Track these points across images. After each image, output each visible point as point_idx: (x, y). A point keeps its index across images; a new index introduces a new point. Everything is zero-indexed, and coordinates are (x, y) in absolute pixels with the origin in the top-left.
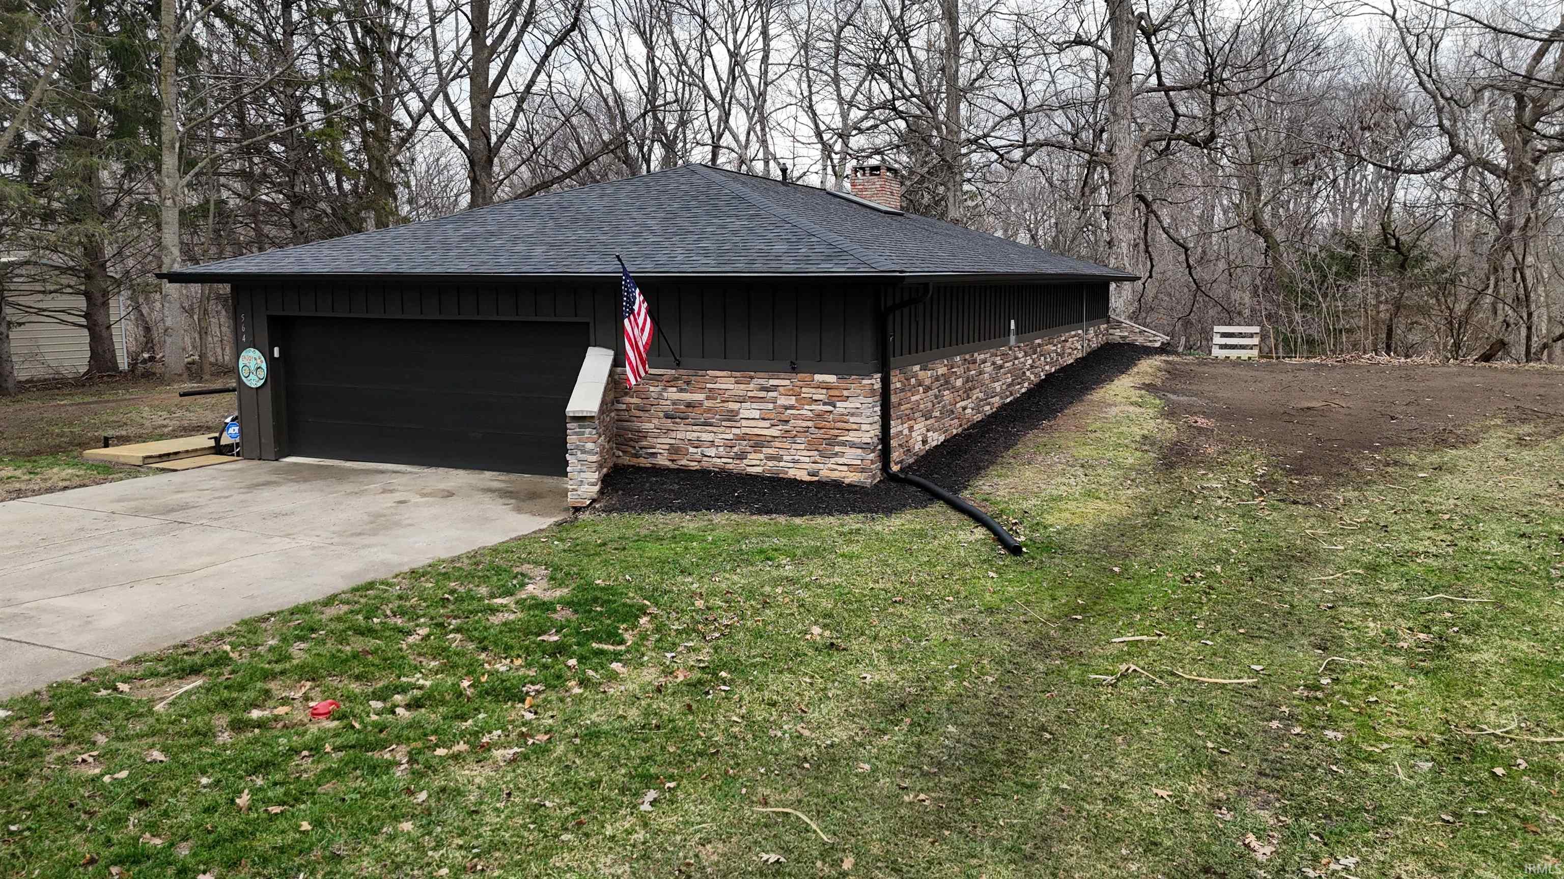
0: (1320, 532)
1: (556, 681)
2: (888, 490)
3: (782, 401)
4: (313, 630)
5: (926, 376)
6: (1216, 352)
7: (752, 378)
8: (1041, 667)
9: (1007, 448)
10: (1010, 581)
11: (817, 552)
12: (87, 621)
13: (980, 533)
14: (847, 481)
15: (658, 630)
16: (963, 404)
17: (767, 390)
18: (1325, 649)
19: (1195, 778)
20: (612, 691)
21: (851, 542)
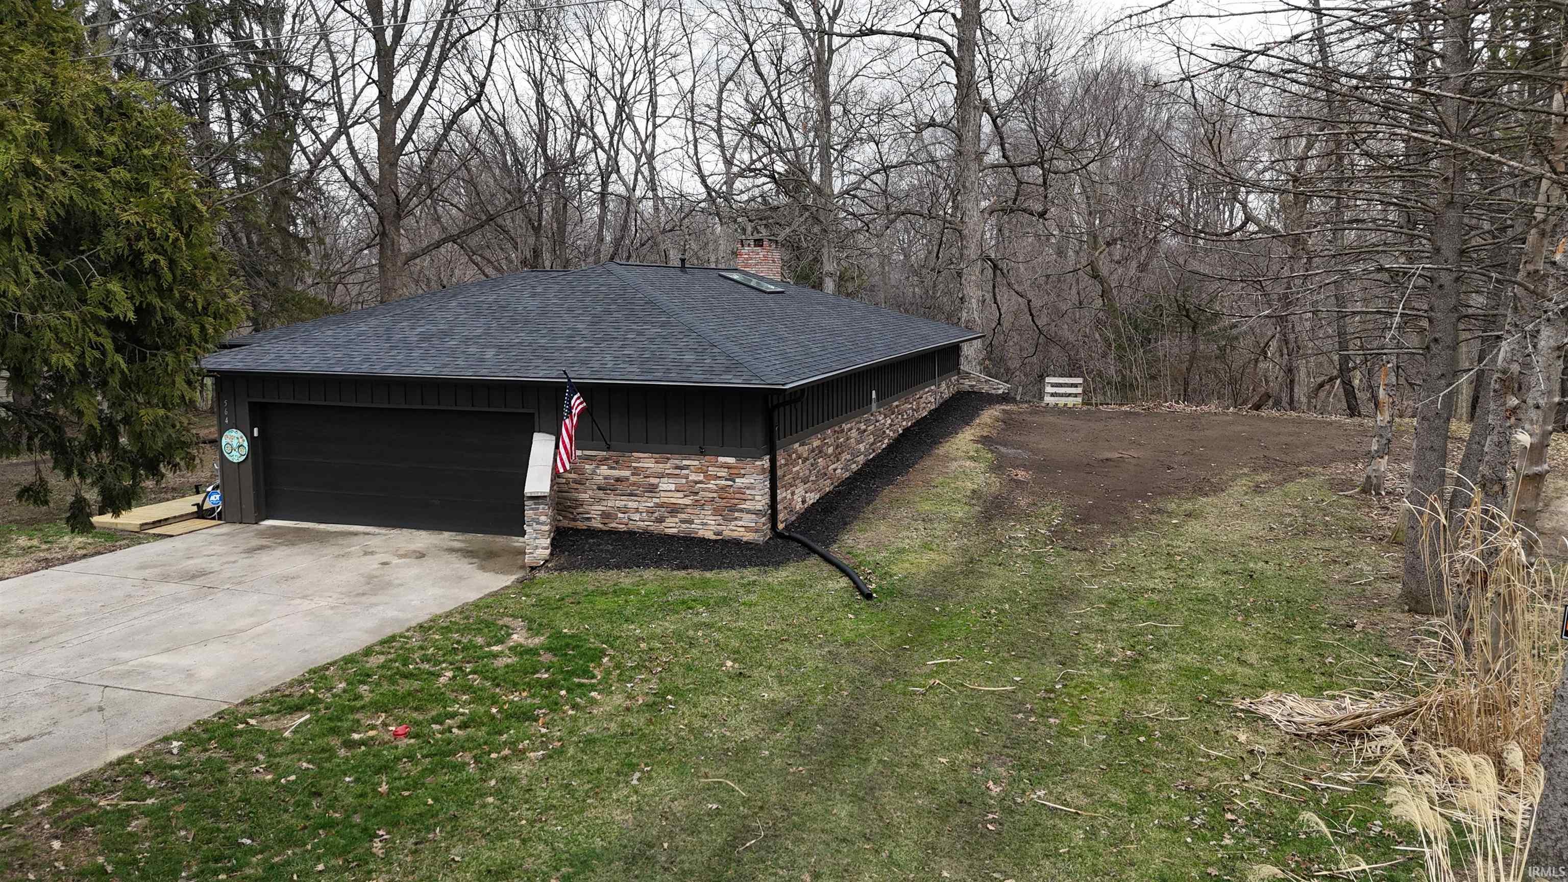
0: (1086, 574)
1: (555, 706)
2: (777, 546)
3: (693, 477)
4: (369, 676)
5: (804, 450)
6: (1048, 399)
7: (668, 459)
8: (879, 684)
9: (868, 504)
10: (863, 620)
11: (725, 601)
12: (189, 675)
13: (844, 582)
14: (745, 539)
15: (617, 667)
16: (834, 466)
17: (681, 468)
18: (1063, 664)
19: (965, 751)
20: (595, 711)
21: (750, 592)
